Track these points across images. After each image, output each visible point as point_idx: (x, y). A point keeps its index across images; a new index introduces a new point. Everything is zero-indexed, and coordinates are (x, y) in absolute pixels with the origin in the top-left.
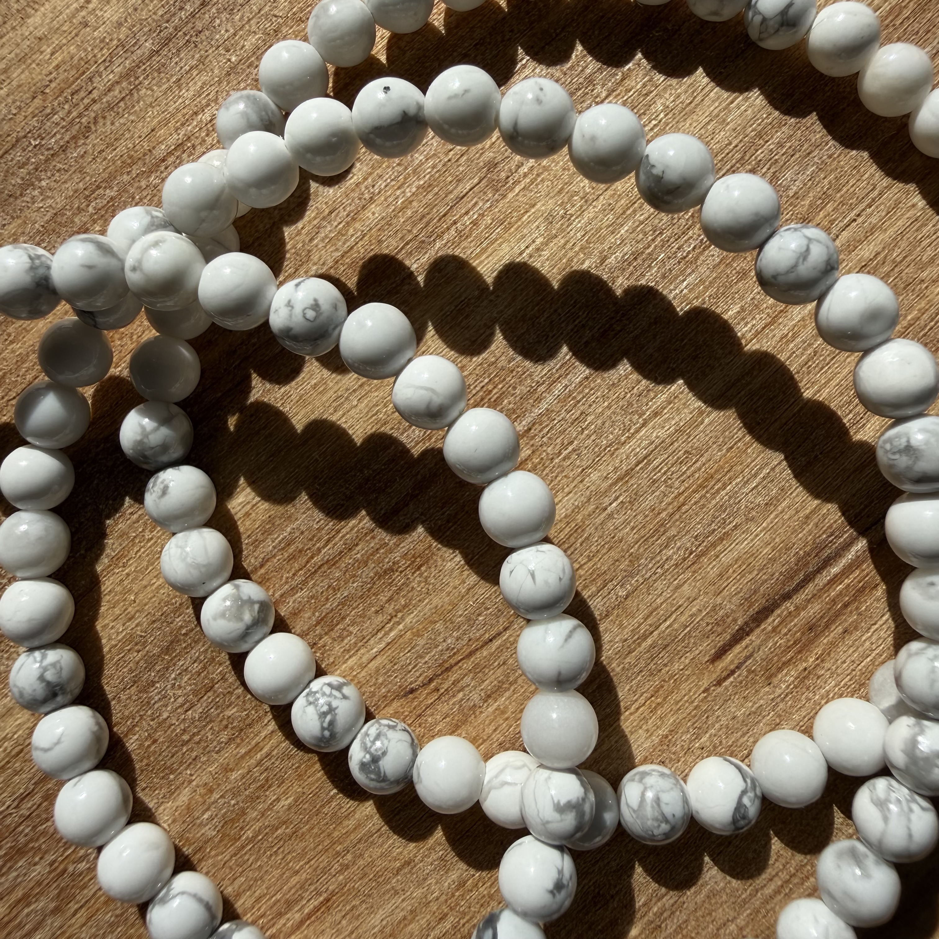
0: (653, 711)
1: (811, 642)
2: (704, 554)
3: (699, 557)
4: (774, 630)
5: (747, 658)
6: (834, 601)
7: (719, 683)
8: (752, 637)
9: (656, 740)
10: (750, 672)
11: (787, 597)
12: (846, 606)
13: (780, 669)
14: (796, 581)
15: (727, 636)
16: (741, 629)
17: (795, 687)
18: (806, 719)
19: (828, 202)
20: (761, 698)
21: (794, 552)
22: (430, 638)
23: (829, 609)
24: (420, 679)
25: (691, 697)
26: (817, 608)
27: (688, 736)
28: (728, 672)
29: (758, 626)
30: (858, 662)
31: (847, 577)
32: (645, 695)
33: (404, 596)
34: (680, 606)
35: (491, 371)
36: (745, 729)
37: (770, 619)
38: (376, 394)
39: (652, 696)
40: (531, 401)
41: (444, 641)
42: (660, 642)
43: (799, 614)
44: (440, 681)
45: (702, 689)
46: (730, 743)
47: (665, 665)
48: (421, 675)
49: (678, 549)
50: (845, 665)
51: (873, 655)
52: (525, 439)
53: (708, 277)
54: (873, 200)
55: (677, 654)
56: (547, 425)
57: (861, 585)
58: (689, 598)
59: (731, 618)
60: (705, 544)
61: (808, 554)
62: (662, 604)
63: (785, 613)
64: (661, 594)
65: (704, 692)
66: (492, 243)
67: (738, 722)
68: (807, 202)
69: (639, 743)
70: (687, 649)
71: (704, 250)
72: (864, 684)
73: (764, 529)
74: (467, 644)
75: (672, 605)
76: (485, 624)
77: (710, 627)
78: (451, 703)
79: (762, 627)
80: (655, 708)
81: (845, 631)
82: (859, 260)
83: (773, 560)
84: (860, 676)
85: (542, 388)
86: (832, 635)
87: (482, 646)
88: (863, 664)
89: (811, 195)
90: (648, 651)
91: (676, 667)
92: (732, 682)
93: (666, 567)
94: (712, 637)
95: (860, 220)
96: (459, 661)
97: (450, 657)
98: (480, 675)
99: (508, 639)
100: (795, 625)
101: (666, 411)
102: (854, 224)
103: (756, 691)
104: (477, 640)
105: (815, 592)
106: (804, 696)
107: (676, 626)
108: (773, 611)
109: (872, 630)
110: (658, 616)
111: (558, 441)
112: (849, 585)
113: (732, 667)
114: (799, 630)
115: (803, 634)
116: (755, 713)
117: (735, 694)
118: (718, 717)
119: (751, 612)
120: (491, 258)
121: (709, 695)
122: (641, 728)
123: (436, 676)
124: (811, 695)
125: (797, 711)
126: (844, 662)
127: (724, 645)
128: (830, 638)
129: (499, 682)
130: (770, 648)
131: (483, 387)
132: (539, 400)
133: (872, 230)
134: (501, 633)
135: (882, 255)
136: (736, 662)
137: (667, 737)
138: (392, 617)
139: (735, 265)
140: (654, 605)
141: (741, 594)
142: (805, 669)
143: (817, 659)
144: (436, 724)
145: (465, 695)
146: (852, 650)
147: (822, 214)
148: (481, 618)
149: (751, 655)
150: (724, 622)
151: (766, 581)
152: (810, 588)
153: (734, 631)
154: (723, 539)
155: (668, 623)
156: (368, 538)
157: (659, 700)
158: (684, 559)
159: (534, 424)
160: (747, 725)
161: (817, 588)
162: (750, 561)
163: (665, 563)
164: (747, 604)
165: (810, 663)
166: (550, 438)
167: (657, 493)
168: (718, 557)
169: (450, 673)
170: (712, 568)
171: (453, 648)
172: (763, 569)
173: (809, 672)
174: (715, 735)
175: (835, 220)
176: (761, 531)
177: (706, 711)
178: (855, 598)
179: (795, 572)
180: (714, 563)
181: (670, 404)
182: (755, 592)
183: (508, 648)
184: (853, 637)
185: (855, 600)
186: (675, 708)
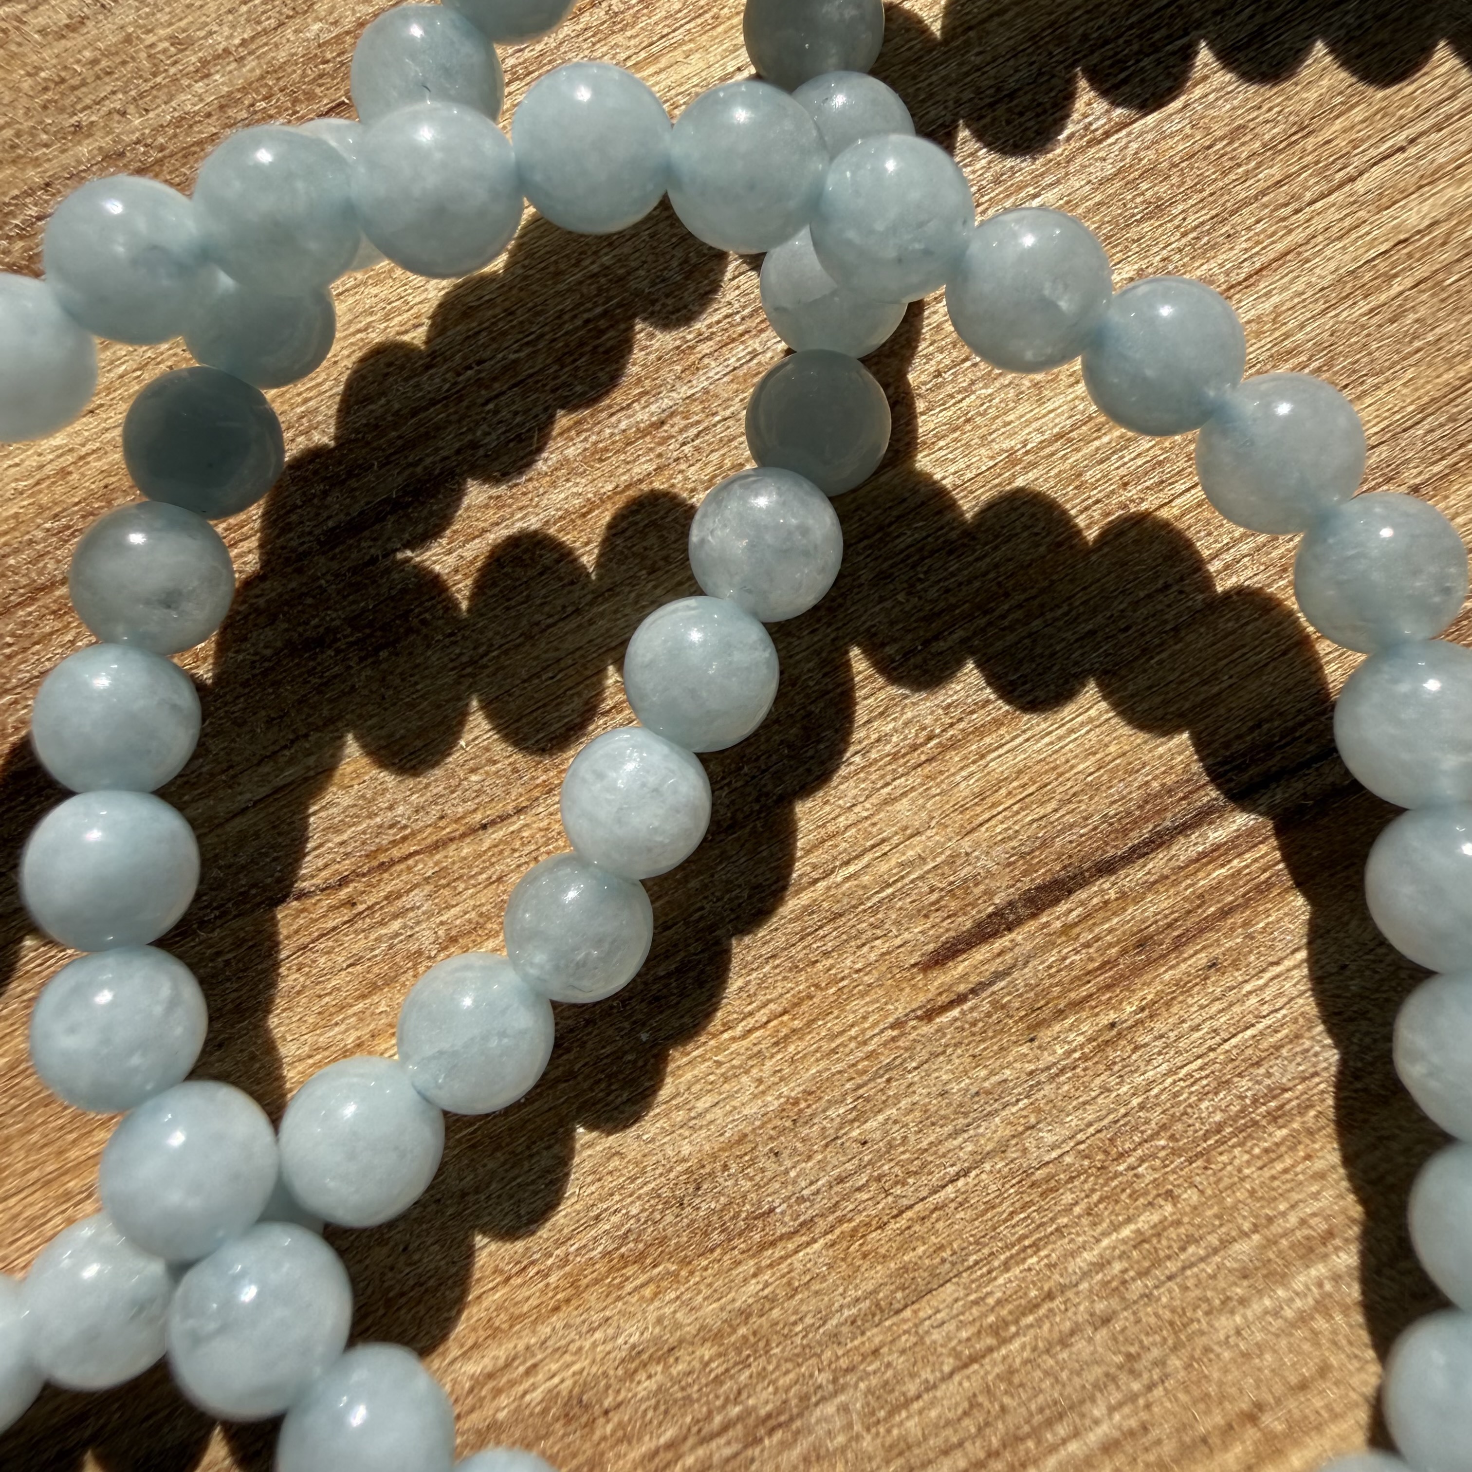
0: (781, 1043)
1: (1137, 971)
2: (954, 745)
3: (945, 748)
4: (1066, 929)
5: (998, 976)
6: (1202, 898)
7: (929, 1015)
8: (1018, 935)
9: (773, 1102)
10: (998, 1006)
11: (1107, 868)
12: (1225, 913)
13: (1060, 1014)
14: (1135, 838)
15: (966, 923)
16: (998, 913)
17: (1085, 1058)
18: (1092, 1130)
19: (1357, 104)
20: (1009, 1065)
21: (1141, 779)
22: (363, 797)
23: (1189, 912)
24: (324, 874)
25: (863, 1031)
26: (1165, 904)
27: (841, 1111)
28: (953, 996)
29: (1034, 916)
30: (1225, 1035)
31: (1240, 855)
32: (772, 1006)
33: (331, 701)
34: (883, 841)
35: (611, 293)
36: (962, 1121)
37: (1063, 907)
38: (374, 291)
39: (785, 1012)
40: (679, 368)
41: (391, 808)
42: (825, 905)
43: (1124, 909)
44: (360, 886)
45: (891, 1020)
46: (924, 1144)
47: (826, 954)
48: (326, 866)
49: (906, 724)
50: (1197, 1035)
51: (1260, 1026)
52: (648, 439)
53: (1086, 198)
54: (1449, 117)
55: (856, 937)
56: (698, 422)
57: (1263, 877)
58: (906, 828)
59: (982, 887)
60: (961, 725)
61: (1170, 791)
62: (847, 828)
63: (1095, 901)
64: (850, 808)
65: (892, 1027)
66: (674, 47)
67: (949, 1105)
68: (1312, 95)
69: (735, 1103)
70: (879, 932)
71: (1090, 144)
72: (1227, 1082)
73: (1091, 720)
74: (434, 825)
75: (868, 835)
76: (479, 792)
77: (935, 896)
78: (372, 937)
79: (1044, 919)
80: (786, 1037)
81: (1213, 965)
82: (1394, 227)
83: (1096, 788)
84: (1225, 1064)
85: (705, 348)
86: (1183, 966)
87: (463, 836)
88: (1234, 1041)
89: (1325, 82)
90: (797, 919)
91: (848, 962)
92: (956, 1020)
93: (874, 755)
94: (936, 917)
95: (1412, 151)
96: (411, 855)
97: (394, 843)
98: (446, 892)
99: (520, 830)
100: (1110, 931)
101: (942, 443)
102: (1400, 156)
103: (1002, 1049)
104: (457, 821)
105: (1166, 871)
106: (1098, 1081)
107: (866, 879)
108: (1070, 892)
109: (1267, 975)
110: (835, 852)
111: (715, 456)
112: (1239, 871)
113: (962, 988)
114: (1118, 942)
115: (1124, 952)
116: (988, 1093)
117: (957, 1045)
118: (910, 1085)
119: (1026, 884)
120: (663, 76)
121: (902, 1034)
122: (747, 1072)
123: (357, 875)
124: (1113, 1081)
125: (1076, 1109)
126: (1196, 1028)
127: (957, 940)
128: (1176, 973)
129: (481, 915)
130: (1050, 967)
131: (587, 321)
132: (694, 369)
133: (1434, 177)
134: (509, 816)
135: (1444, 228)
136: (974, 979)
137: (796, 1102)
138: (297, 738)
139: (1144, 186)
140: (831, 828)
141: (1014, 843)
142: (1113, 1025)
143: (1142, 1009)
144: (334, 972)
145: (405, 926)
146: (1217, 1006)
147: (1338, 125)
148: (474, 778)
149: (1006, 973)
150: (967, 892)
151: (1072, 826)
152: (1158, 862)
153: (983, 915)
154: (1002, 724)
155: (852, 869)
156: (289, 570)
157: (797, 1024)
158: (914, 748)
159: (672, 415)
160: (966, 1115)
161: (1174, 864)
162: (1045, 779)
163: (872, 745)
164: (1021, 866)
165: (1124, 1017)
166: (697, 449)
167: (888, 604)
168: (983, 757)
169: (386, 876)
170: (965, 778)
171: (405, 827)
172: (1069, 801)
173: (1119, 1034)
174: (896, 1122)
175: (1363, 141)
176: (1082, 724)
177: (888, 1068)
178: (1246, 902)
179: (1135, 822)
180: (973, 768)
181: (954, 430)
182: (1044, 845)
183: (514, 850)
184: (1228, 980)
185: (1246, 905)
186: (826, 1047)
